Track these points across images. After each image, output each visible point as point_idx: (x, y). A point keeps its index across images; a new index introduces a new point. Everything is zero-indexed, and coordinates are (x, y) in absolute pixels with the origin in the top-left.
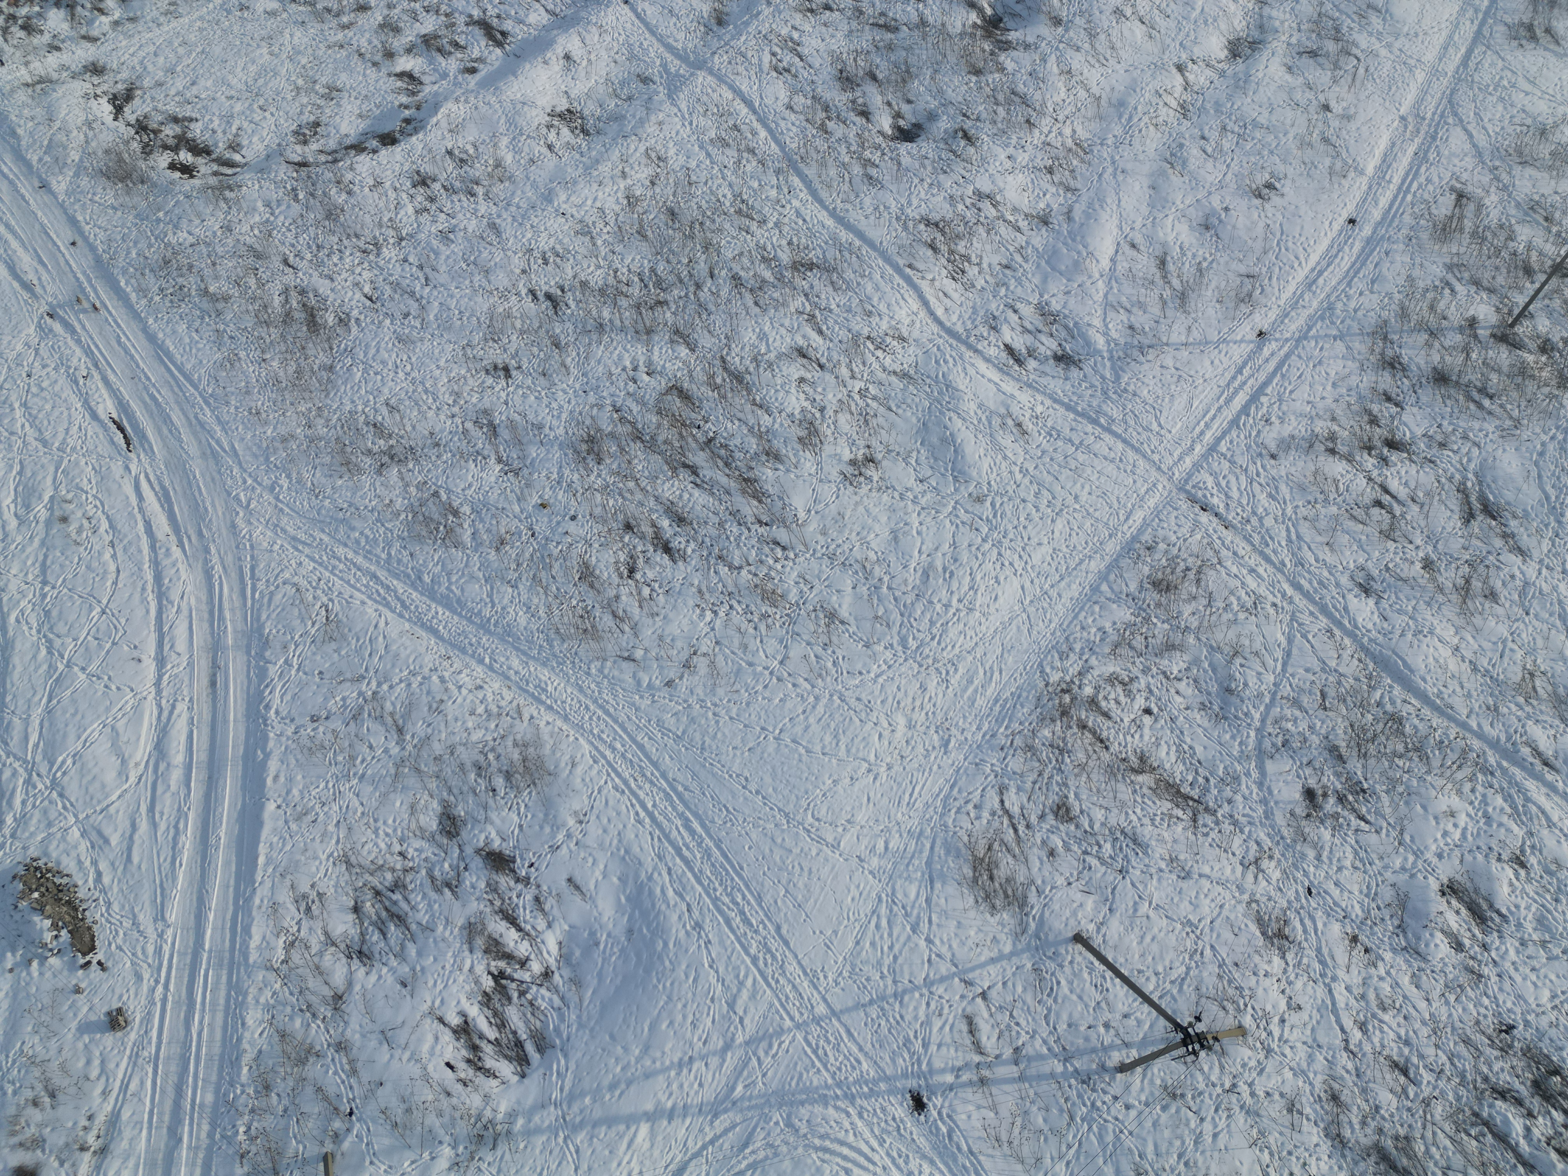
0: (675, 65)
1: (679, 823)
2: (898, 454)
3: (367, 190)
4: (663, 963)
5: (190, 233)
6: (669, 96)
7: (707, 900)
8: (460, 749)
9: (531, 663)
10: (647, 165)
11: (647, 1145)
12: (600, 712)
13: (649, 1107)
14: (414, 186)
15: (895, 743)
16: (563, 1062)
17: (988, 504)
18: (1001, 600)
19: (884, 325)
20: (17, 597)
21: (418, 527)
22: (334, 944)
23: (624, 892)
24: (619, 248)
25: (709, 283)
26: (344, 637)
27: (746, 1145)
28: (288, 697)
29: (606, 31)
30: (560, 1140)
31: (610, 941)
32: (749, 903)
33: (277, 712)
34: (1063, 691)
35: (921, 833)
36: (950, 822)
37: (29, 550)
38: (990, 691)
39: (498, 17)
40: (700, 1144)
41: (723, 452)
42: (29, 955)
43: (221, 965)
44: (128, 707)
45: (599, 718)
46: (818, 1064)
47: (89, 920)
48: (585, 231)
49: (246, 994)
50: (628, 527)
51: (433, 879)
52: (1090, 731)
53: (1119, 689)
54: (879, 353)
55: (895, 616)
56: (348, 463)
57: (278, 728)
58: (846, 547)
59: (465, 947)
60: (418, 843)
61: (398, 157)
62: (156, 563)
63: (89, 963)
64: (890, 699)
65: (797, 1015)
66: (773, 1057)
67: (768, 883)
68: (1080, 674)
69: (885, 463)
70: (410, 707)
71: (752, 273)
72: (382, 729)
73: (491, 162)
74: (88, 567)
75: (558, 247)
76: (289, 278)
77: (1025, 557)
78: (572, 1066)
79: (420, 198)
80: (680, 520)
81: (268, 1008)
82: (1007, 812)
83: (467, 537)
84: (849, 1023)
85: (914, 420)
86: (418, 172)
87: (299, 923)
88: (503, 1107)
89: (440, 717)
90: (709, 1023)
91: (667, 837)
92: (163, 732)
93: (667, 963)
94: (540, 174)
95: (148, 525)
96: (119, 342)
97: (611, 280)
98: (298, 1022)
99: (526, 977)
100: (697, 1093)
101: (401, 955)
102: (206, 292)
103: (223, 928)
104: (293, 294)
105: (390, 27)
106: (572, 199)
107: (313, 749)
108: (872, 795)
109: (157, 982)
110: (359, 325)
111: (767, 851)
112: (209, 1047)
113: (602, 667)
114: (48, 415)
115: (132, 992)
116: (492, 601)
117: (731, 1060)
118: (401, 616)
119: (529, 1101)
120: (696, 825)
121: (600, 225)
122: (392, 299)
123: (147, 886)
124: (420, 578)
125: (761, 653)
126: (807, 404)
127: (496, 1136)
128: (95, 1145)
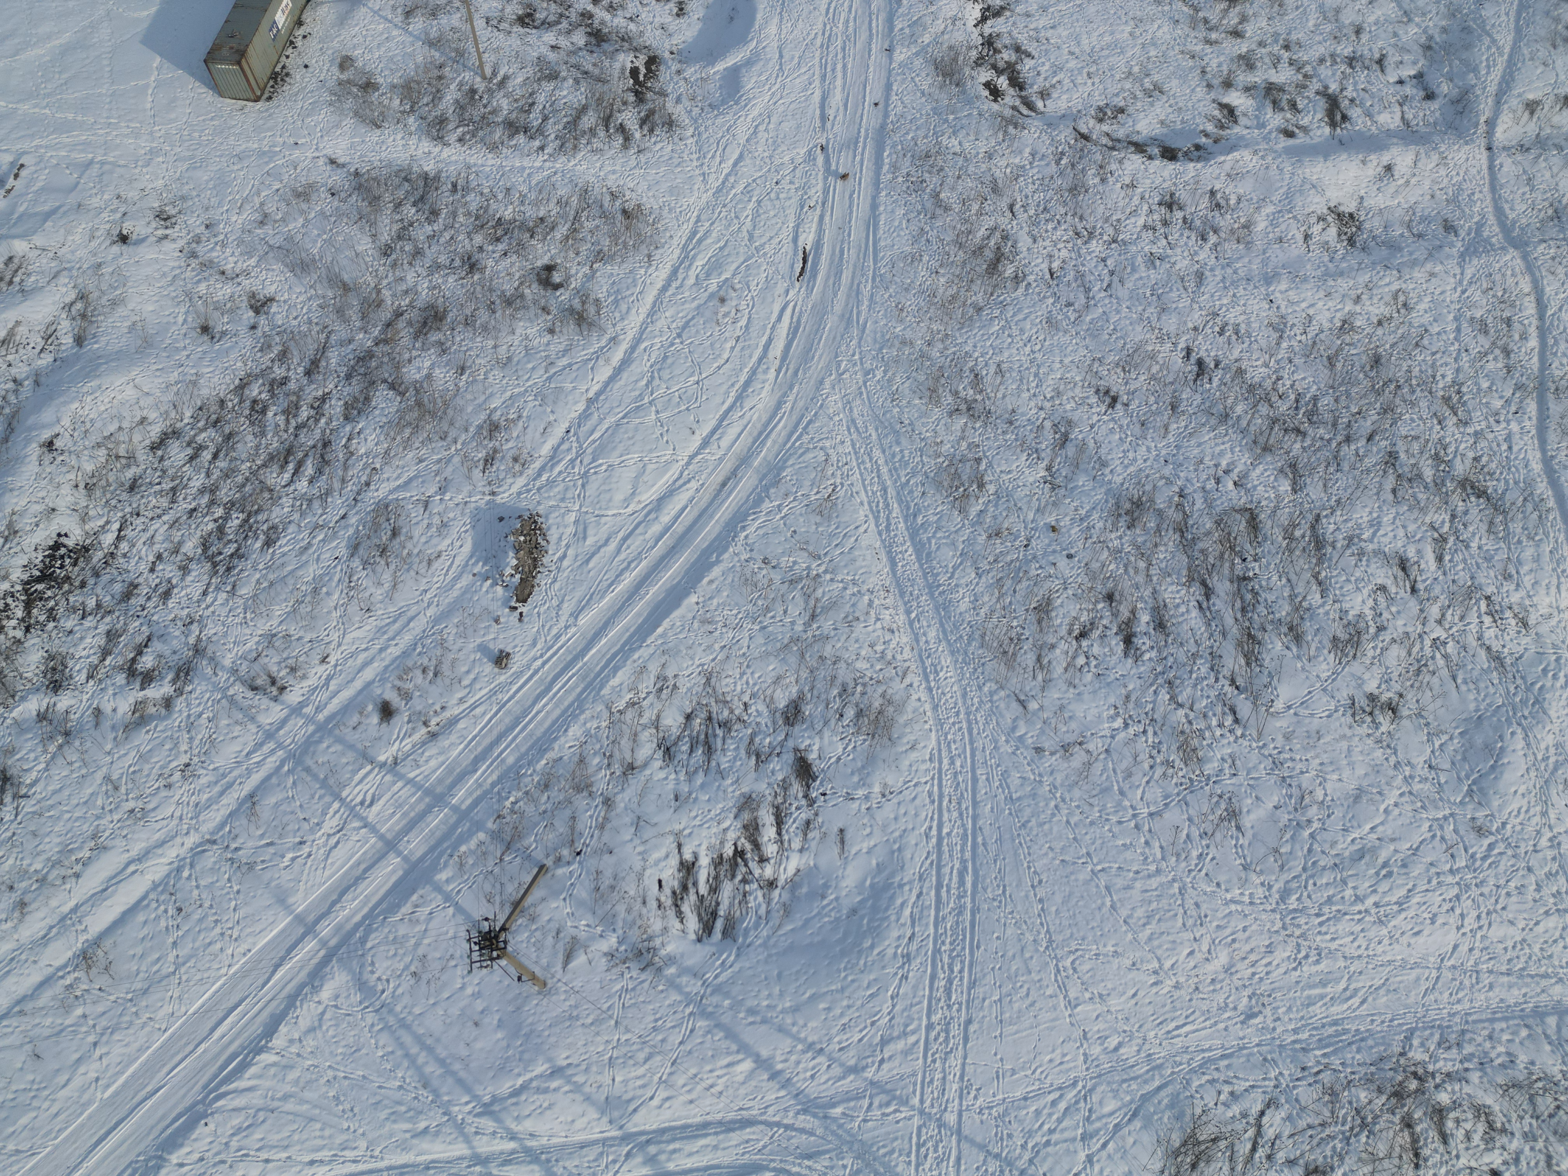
0: (1492, 229)
1: (957, 866)
2: (1427, 724)
3: (1119, 185)
4: (859, 959)
5: (960, 143)
6: (1462, 256)
7: (931, 945)
8: (843, 665)
9: (944, 644)
10: (1387, 304)
11: (741, 1078)
12: (964, 725)
13: (765, 1053)
14: (1160, 204)
15: (1201, 971)
16: (732, 958)
17: (1486, 842)
18: (1421, 939)
19: (1515, 598)
20: (657, 333)
21: (945, 476)
22: (657, 728)
23: (873, 878)
24: (1297, 361)
25: (1362, 442)
26: (829, 518)
27: (809, 1157)
28: (761, 532)
29: (1446, 164)
30: (688, 1011)
31: (835, 904)
32: (961, 979)
33: (746, 537)
34: (1415, 1074)
35: (1160, 1067)
36: (1196, 1083)
37: (687, 306)
38: (1337, 1010)
39: (1352, 101)
40: (777, 1119)
41: (1249, 596)
42: (490, 574)
43: (584, 679)
44: (663, 459)
45: (960, 729)
46: (913, 1157)
47: (537, 581)
48: (1279, 328)
49: (583, 712)
50: (1110, 597)
51: (751, 741)
52: (1412, 1134)
53: (1481, 1127)
54: (1487, 620)
55: (1297, 866)
56: (934, 391)
57: (739, 548)
58: (1299, 766)
59: (734, 810)
60: (762, 707)
61: (1166, 174)
62: (754, 372)
63: (516, 608)
64: (1228, 931)
65: (927, 1103)
66: (883, 1114)
67: (990, 979)
68: (1448, 1075)
69: (1405, 723)
70: (833, 605)
71: (1412, 461)
72: (802, 604)
73: (1242, 220)
74: (712, 345)
75: (1243, 328)
76: (1004, 221)
77: (1484, 921)
78: (736, 967)
79: (1156, 217)
80: (1160, 625)
81: (587, 734)
82: (1259, 1126)
83: (974, 511)
84: (965, 1153)
85: (1472, 706)
86: (1172, 195)
87: (648, 693)
88: (670, 949)
89: (847, 630)
90: (856, 1038)
91: (939, 868)
92: (670, 493)
93: (862, 962)
94: (1277, 255)
95: (770, 341)
96: (851, 196)
97: (1268, 384)
98: (596, 761)
99: (757, 872)
100: (805, 1080)
101: (690, 776)
102: (938, 195)
103: (603, 656)
104: (998, 234)
105: (1248, 62)
106: (1290, 293)
107: (749, 582)
108: (1141, 994)
109: (542, 656)
110: (1027, 289)
111: (1010, 954)
112: (536, 727)
113: (995, 692)
114: (768, 219)
115: (523, 649)
116: (953, 574)
117: (849, 1083)
118: (880, 534)
119: (689, 962)
120: (969, 880)
121: (1298, 330)
122: (1069, 284)
123: (583, 588)
124: (915, 516)
125: (1139, 792)
126: (1369, 614)
127: (650, 964)
128: (433, 728)
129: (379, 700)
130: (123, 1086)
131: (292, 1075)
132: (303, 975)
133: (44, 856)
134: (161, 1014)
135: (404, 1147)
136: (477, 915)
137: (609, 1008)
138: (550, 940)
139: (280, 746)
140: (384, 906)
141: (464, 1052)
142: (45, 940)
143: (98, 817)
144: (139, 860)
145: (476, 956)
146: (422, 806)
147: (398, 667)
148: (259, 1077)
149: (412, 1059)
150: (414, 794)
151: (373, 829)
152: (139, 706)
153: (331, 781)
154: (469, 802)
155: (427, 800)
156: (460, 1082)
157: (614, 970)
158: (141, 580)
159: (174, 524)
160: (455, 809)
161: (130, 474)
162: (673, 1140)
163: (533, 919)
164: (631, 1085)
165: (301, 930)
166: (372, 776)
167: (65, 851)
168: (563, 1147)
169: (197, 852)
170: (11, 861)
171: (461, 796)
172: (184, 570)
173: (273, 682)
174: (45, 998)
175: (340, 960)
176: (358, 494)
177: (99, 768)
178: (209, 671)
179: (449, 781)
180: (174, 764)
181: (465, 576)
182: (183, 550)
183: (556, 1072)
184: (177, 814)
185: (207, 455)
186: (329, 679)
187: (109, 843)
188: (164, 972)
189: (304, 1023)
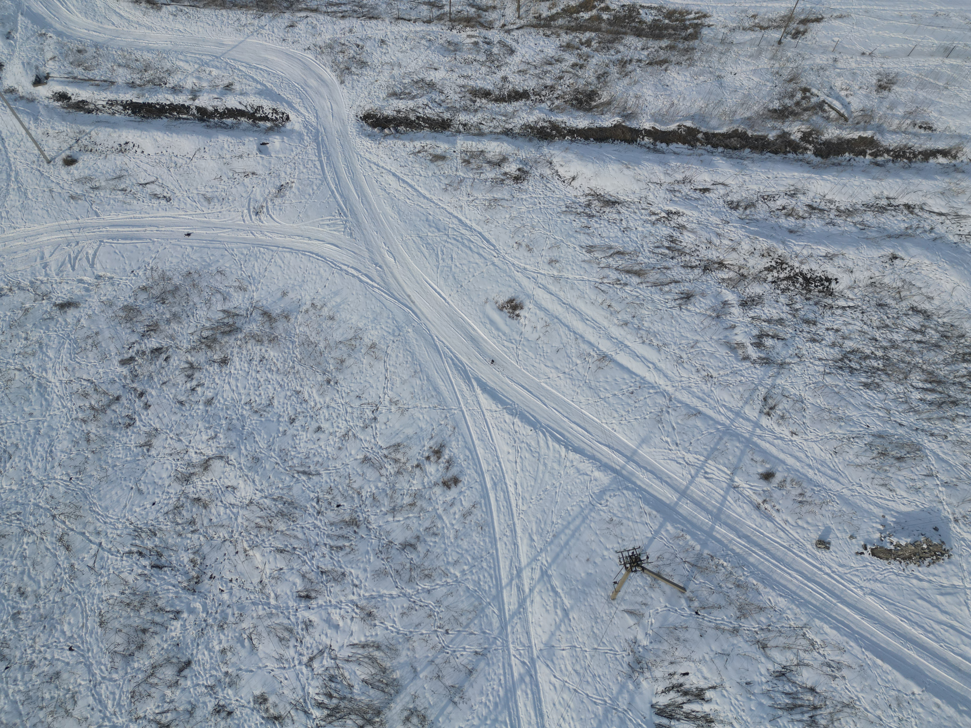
22: (798, 665)
30: (607, 699)
42: (887, 527)
43: (823, 605)
47: (893, 561)
49: (798, 606)
63: (866, 549)
81: (782, 612)
87: (824, 656)
88: (645, 684)
98: (764, 620)
101: (767, 694)
103: (846, 618)
109: (833, 572)
112: (779, 574)
115: (835, 558)
119: (637, 699)
123: (898, 597)
127: (633, 670)
128: (763, 506)
129: (774, 470)
130: (547, 390)
131: (556, 466)
132: (605, 460)
133: (651, 326)
134: (581, 397)
135: (524, 529)
136: (649, 551)
137: (604, 643)
138: (640, 599)
139: (732, 421)
140: (648, 496)
141: (572, 555)
142: (610, 338)
143: (675, 343)
144: (656, 368)
145: (626, 554)
146: (710, 508)
147: (800, 477)
148: (554, 450)
149: (567, 527)
150: (717, 501)
151: (691, 482)
152: (741, 345)
153: (716, 453)
154: (718, 536)
155: (715, 510)
156: (557, 555)
157: (626, 645)
158: (819, 325)
159: (862, 332)
160: (712, 528)
161: (889, 301)
162: (533, 693)
163: (651, 587)
164: (561, 662)
165: (629, 455)
166: (724, 475)
167: (655, 335)
168: (527, 621)
169: (664, 394)
170: (647, 313)
171: (721, 531)
172: (833, 345)
173: (771, 409)
174: (584, 347)
175: (615, 478)
176: (923, 430)
177: (702, 336)
178: (771, 373)
179: (729, 521)
180: (711, 370)
181: (881, 510)
182: (846, 341)
183: (566, 612)
184: (683, 379)
185: (919, 337)
186: (782, 439)
187: (662, 351)
188: (600, 394)
189: (581, 466)
